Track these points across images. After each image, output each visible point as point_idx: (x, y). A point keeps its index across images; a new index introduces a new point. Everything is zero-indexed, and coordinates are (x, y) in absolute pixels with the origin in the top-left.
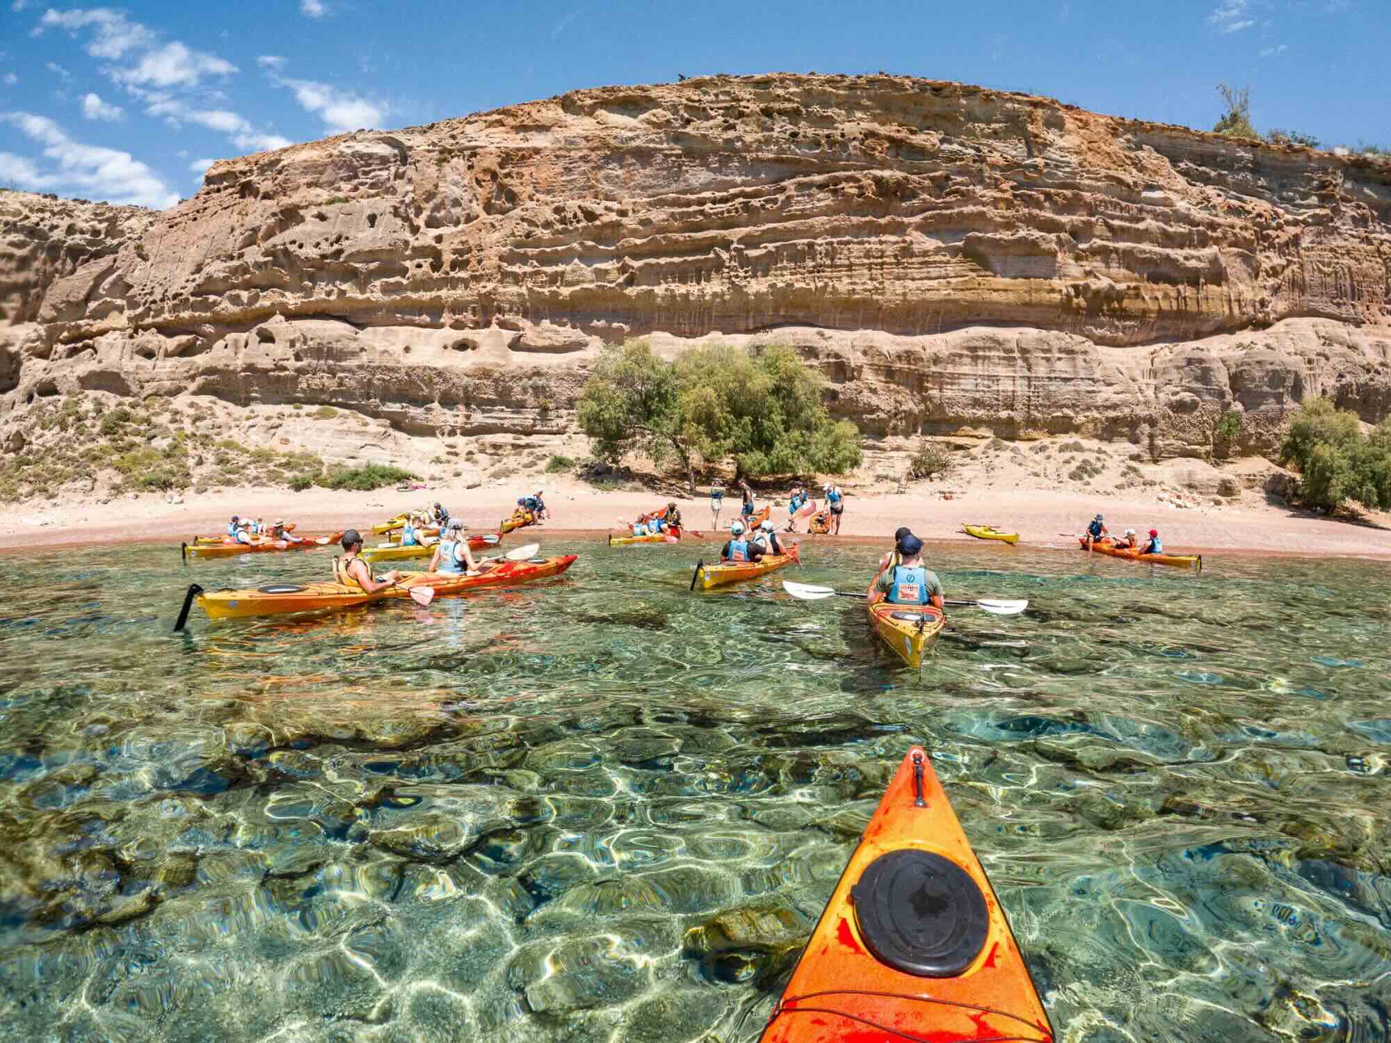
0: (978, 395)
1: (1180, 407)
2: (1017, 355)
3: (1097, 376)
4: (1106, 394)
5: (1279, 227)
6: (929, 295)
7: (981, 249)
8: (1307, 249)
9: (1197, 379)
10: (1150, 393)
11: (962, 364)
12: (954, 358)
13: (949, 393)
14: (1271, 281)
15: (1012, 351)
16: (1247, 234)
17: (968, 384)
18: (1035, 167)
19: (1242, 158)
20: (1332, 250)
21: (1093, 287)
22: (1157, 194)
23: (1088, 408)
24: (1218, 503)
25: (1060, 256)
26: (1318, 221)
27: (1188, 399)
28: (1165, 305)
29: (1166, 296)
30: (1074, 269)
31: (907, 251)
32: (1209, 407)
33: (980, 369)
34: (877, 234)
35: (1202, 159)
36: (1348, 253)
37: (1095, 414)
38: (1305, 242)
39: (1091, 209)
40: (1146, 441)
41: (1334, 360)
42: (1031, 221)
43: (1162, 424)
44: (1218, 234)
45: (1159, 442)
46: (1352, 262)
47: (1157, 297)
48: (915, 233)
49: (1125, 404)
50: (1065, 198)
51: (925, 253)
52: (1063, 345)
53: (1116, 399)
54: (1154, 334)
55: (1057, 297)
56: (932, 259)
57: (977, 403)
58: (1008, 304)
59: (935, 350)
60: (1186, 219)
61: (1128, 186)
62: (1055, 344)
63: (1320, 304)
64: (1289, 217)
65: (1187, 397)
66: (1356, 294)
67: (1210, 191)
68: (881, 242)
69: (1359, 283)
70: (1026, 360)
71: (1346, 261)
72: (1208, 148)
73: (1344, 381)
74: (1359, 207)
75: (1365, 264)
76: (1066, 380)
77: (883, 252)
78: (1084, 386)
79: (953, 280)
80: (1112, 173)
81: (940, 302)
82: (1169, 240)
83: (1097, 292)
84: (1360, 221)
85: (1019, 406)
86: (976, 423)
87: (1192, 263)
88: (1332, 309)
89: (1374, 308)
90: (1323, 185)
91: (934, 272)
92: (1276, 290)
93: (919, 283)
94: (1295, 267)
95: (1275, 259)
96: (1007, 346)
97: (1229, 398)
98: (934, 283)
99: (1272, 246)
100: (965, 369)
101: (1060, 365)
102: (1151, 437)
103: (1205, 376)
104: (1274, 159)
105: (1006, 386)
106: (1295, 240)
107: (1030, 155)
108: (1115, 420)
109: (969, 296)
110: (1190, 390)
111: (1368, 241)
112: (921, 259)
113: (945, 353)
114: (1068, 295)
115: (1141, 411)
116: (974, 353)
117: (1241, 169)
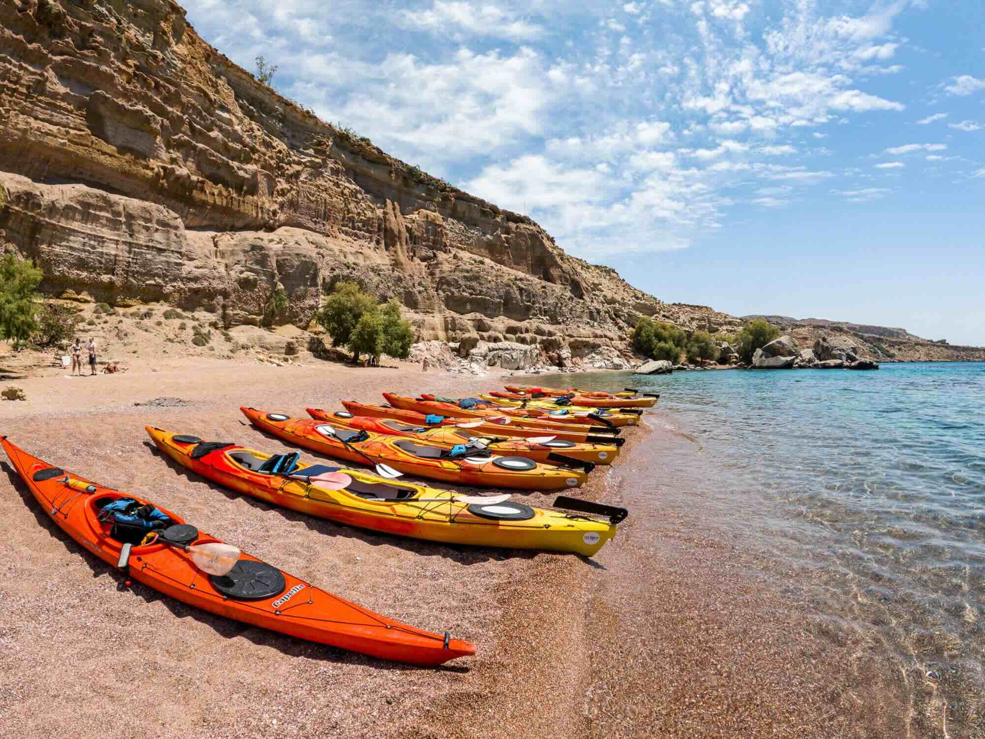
0: (83, 255)
1: (246, 284)
2: (123, 219)
3: (183, 250)
4: (189, 267)
5: (289, 163)
6: (47, 139)
7: (102, 110)
8: (303, 182)
9: (257, 262)
10: (222, 269)
11: (74, 219)
12: (68, 212)
13: (57, 249)
14: (280, 199)
15: (119, 214)
16: (272, 162)
17: (76, 242)
18: (155, 57)
19: (277, 110)
20: (317, 186)
21: (177, 173)
22: (226, 115)
23: (175, 280)
24: (286, 360)
25: (159, 139)
26: (314, 165)
27: (251, 278)
28: (218, 201)
29: (220, 194)
30: (164, 155)
31: (39, 87)
32: (264, 285)
33: (88, 228)
34: (20, 58)
35: (253, 101)
36: (326, 190)
37: (179, 284)
38: (302, 177)
39: (185, 108)
40: (220, 312)
41: (327, 258)
42: (147, 101)
43: (233, 296)
44: (256, 156)
45: (230, 312)
46: (327, 197)
47: (214, 193)
48: (51, 72)
49: (204, 277)
50: (169, 91)
51: (54, 95)
52: (161, 217)
53: (197, 272)
54: (205, 223)
55: (150, 173)
56: (58, 103)
57: (82, 264)
58: (112, 169)
59: (53, 198)
60: (239, 139)
61: (210, 100)
62: (156, 215)
63: (303, 220)
64: (296, 159)
65: (251, 275)
66: (326, 217)
67: (255, 126)
68: (21, 67)
69: (330, 210)
70: (129, 226)
71: (324, 195)
72: (259, 94)
73: (335, 273)
74: (336, 163)
75: (335, 199)
76: (160, 251)
77: (19, 78)
78: (174, 259)
79: (72, 132)
80: (201, 85)
81: (56, 149)
82: (227, 150)
83: (178, 178)
84: (335, 172)
85: (119, 271)
86: (79, 286)
87: (241, 173)
88: (311, 225)
89: (335, 228)
90: (320, 143)
91: (57, 117)
92: (282, 206)
93: (39, 124)
94: (294, 192)
95: (282, 184)
96: (115, 208)
97: (277, 279)
98: (54, 129)
99: (283, 175)
100: (76, 225)
101: (158, 236)
102: (224, 307)
103: (263, 261)
104: (295, 117)
105: (110, 249)
106: (297, 175)
107: (153, 47)
108: (196, 291)
109: (81, 151)
110: (251, 270)
111: (337, 185)
112: (49, 100)
113: (62, 203)
114: (158, 174)
115: (217, 285)
116: (85, 211)
117: (274, 117)
